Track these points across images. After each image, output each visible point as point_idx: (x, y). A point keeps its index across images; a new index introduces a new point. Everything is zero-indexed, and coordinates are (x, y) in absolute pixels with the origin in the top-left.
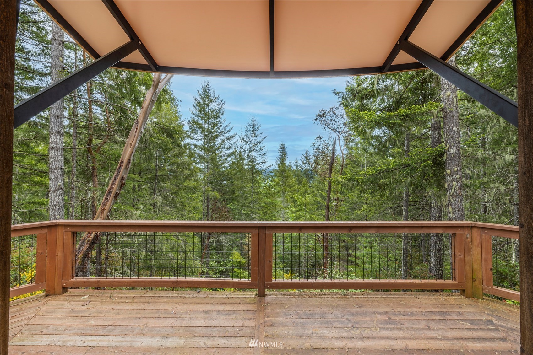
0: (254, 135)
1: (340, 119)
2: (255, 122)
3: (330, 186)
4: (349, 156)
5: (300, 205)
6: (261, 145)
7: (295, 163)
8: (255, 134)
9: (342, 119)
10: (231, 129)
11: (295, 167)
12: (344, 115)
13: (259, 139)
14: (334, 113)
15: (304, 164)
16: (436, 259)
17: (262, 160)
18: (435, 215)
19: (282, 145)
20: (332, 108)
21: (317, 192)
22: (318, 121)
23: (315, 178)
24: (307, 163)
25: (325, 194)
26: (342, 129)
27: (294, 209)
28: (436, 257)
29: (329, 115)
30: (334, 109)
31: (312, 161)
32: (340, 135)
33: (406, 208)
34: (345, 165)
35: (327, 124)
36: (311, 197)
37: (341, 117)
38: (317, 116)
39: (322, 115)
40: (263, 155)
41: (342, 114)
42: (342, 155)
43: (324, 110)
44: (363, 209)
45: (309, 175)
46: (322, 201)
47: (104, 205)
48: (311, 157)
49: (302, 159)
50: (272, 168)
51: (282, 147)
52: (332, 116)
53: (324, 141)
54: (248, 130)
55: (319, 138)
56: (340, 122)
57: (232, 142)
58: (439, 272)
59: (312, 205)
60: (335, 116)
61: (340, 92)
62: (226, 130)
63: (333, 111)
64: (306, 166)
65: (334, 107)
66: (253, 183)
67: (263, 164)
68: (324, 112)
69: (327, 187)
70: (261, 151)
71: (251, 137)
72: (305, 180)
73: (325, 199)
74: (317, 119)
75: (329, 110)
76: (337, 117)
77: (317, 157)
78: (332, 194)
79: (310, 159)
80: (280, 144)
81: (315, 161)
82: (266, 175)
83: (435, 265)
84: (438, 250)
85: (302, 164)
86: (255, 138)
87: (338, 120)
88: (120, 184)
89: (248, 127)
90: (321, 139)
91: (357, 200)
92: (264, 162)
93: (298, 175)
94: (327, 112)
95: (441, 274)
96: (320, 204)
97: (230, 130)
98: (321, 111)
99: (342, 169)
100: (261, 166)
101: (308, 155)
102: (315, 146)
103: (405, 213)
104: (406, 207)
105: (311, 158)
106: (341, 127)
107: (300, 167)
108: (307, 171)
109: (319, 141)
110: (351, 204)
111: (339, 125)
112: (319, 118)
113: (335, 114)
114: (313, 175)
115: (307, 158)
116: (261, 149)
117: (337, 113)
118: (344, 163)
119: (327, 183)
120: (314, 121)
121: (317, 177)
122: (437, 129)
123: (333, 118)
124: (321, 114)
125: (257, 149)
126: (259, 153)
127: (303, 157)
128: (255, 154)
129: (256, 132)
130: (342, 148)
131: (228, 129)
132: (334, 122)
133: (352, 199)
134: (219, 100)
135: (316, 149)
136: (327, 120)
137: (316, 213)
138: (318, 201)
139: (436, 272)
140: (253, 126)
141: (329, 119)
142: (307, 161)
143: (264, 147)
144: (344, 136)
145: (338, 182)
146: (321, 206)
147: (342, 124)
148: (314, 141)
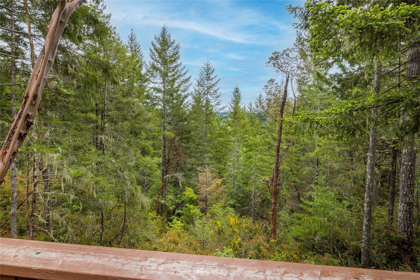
0: (208, 79)
1: (293, 62)
2: (209, 66)
3: (281, 128)
4: (301, 98)
5: (251, 145)
6: (215, 88)
7: (249, 107)
8: (209, 77)
9: (296, 62)
10: (187, 72)
11: (249, 110)
12: (298, 58)
13: (213, 82)
14: (287, 55)
15: (257, 107)
16: (405, 214)
17: (216, 102)
18: (407, 163)
19: (237, 89)
20: (286, 51)
21: (267, 133)
22: (271, 63)
23: (267, 120)
24: (261, 107)
25: (276, 135)
26: (295, 71)
27: (245, 149)
28: (405, 212)
29: (282, 58)
30: (288, 52)
31: (265, 104)
32: (293, 77)
33: (372, 155)
34: (297, 107)
35: (280, 67)
36: (262, 138)
37: (294, 60)
38: (270, 59)
39: (275, 58)
40: (216, 98)
41: (295, 56)
42: (294, 98)
43: (277, 52)
44: (316, 151)
45: (262, 117)
46: (273, 142)
47: (6, 147)
48: (264, 100)
49: (255, 102)
50: (227, 110)
51: (237, 91)
52: (285, 58)
53: (276, 84)
54: (203, 74)
55: (272, 81)
56: (293, 65)
57: (187, 85)
58: (408, 228)
59: (263, 145)
60: (288, 58)
61: (296, 8)
62: (182, 73)
63: (287, 53)
64: (260, 109)
65: (288, 49)
66: (207, 123)
67: (217, 106)
68: (277, 55)
69: (277, 128)
70: (215, 94)
71: (206, 81)
72: (257, 122)
73: (275, 140)
74: (270, 62)
75: (282, 52)
76: (290, 60)
77: (269, 100)
78: (283, 136)
79: (263, 103)
80: (235, 88)
81: (268, 105)
82: (219, 116)
83: (403, 220)
84: (409, 203)
85: (255, 107)
86: (209, 82)
87: (291, 63)
88: (26, 123)
89: (203, 70)
90: (273, 82)
91: (309, 142)
92: (218, 104)
93: (251, 117)
94: (280, 54)
95: (410, 231)
96: (270, 144)
97: (185, 74)
98: (275, 53)
99: (294, 111)
100: (215, 108)
101: (261, 99)
102: (267, 89)
103: (371, 161)
104: (372, 153)
105: (265, 102)
106: (294, 70)
107: (254, 110)
108: (259, 114)
109: (271, 84)
110: (302, 145)
111: (292, 68)
112: (272, 60)
113: (289, 57)
114: (266, 117)
115: (260, 101)
116: (215, 91)
117: (291, 55)
118: (296, 105)
119: (278, 125)
120: (267, 63)
121: (269, 119)
122: (415, 61)
123: (286, 61)
124: (274, 56)
125: (212, 91)
126: (213, 96)
127: (257, 101)
128: (209, 96)
129: (211, 75)
130: (294, 91)
131: (183, 72)
132: (287, 65)
133: (303, 141)
134: (175, 45)
135: (268, 92)
136: (280, 63)
137: (266, 153)
138: (269, 142)
139: (405, 228)
140: (208, 69)
141: (282, 62)
142: (260, 104)
143: (218, 89)
144: (297, 79)
145: (291, 123)
146: (271, 146)
147: (295, 67)
148: (267, 84)
